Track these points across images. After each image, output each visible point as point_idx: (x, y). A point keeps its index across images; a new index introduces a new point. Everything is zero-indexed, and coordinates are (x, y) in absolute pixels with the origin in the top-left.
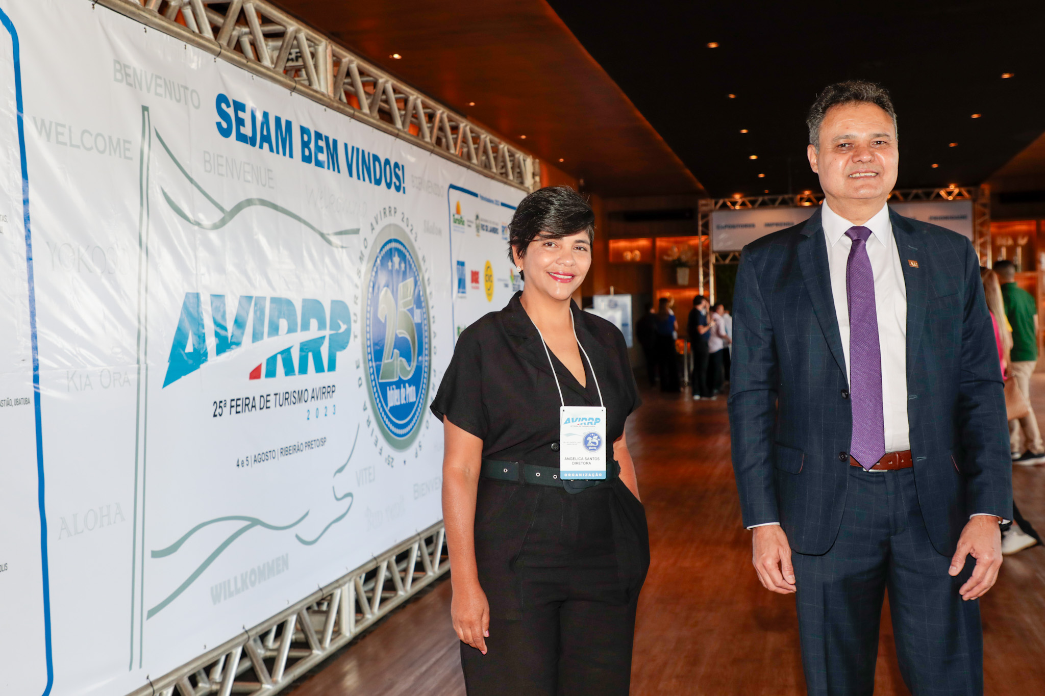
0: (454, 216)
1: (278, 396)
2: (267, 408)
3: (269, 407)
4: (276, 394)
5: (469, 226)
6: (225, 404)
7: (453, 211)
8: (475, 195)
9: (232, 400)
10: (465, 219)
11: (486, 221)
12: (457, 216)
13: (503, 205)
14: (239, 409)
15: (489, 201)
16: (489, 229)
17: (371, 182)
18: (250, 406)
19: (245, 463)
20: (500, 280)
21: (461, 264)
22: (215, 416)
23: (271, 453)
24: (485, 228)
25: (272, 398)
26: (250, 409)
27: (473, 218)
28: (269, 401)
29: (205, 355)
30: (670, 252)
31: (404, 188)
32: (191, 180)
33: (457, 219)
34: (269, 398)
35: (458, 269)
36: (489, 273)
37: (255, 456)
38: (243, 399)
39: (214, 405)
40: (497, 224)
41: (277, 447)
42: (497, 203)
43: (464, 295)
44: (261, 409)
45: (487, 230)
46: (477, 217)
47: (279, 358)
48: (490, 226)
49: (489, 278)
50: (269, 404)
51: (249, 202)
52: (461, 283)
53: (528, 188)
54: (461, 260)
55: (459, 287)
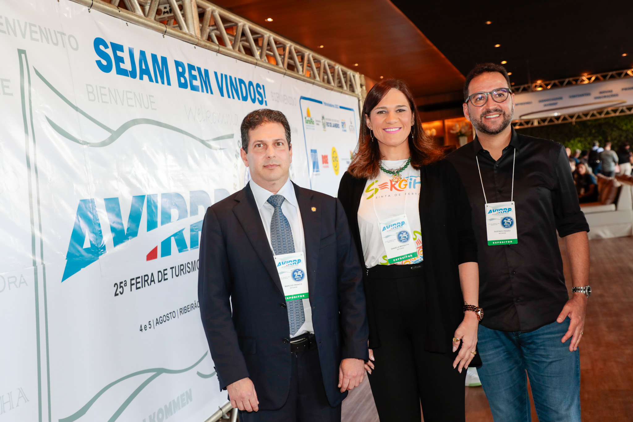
0: (305, 118)
1: (174, 269)
2: (165, 280)
3: (167, 279)
4: (172, 268)
5: (318, 124)
6: (126, 283)
7: (305, 114)
8: (321, 102)
9: (132, 280)
10: (314, 120)
11: (330, 120)
12: (307, 118)
13: (341, 107)
14: (139, 285)
15: (331, 105)
16: (332, 125)
17: (239, 99)
18: (149, 281)
19: (148, 326)
20: (343, 159)
21: (314, 151)
22: (116, 295)
23: (172, 314)
24: (329, 125)
25: (169, 272)
26: (149, 284)
27: (320, 119)
28: (166, 274)
29: (104, 248)
30: (454, 128)
31: (266, 102)
32: (76, 109)
33: (308, 121)
34: (166, 272)
35: (312, 155)
36: (335, 155)
37: (157, 319)
38: (142, 276)
39: (115, 286)
40: (338, 121)
41: (176, 308)
42: (336, 106)
43: (318, 173)
44: (159, 281)
45: (331, 126)
46: (323, 117)
47: (173, 239)
48: (333, 123)
49: (335, 159)
50: (166, 277)
51: (135, 122)
52: (315, 165)
53: (358, 95)
54: (313, 148)
55: (314, 168)
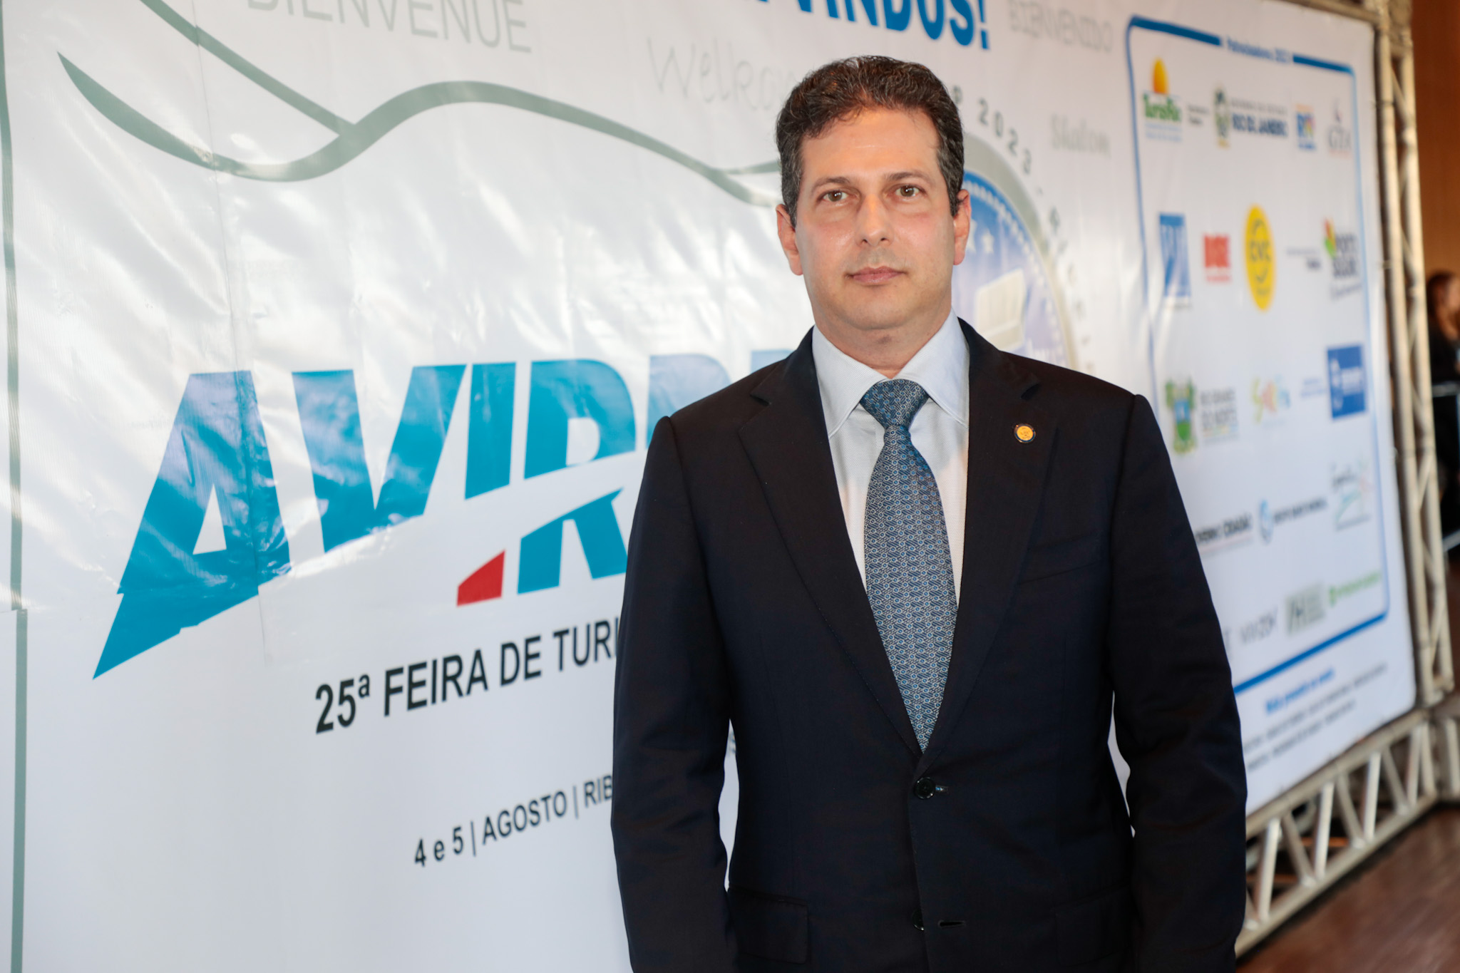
0: (1146, 98)
1: (568, 639)
2: (528, 675)
3: (537, 674)
4: (560, 634)
5: (1195, 122)
6: (367, 686)
7: (1144, 83)
8: (1213, 40)
9: (390, 674)
10: (1181, 104)
11: (1247, 105)
12: (1155, 100)
13: (1299, 60)
14: (418, 695)
15: (1256, 53)
16: (1257, 125)
18: (463, 681)
20: (1293, 252)
21: (1171, 222)
22: (323, 727)
23: (550, 801)
24: (1244, 124)
25: (548, 647)
26: (464, 689)
27: (1207, 101)
28: (536, 655)
31: (984, 35)
33: (1156, 108)
34: (533, 648)
35: (1164, 239)
36: (1259, 238)
37: (488, 821)
38: (435, 663)
39: (319, 696)
40: (1281, 111)
41: (572, 781)
42: (1280, 56)
43: (1185, 299)
44: (504, 682)
45: (1251, 129)
46: (1220, 97)
47: (570, 529)
48: (1260, 117)
49: (1259, 250)
50: (534, 666)
52: (1174, 269)
53: (1375, 13)
54: (1172, 209)
55: (1167, 281)
